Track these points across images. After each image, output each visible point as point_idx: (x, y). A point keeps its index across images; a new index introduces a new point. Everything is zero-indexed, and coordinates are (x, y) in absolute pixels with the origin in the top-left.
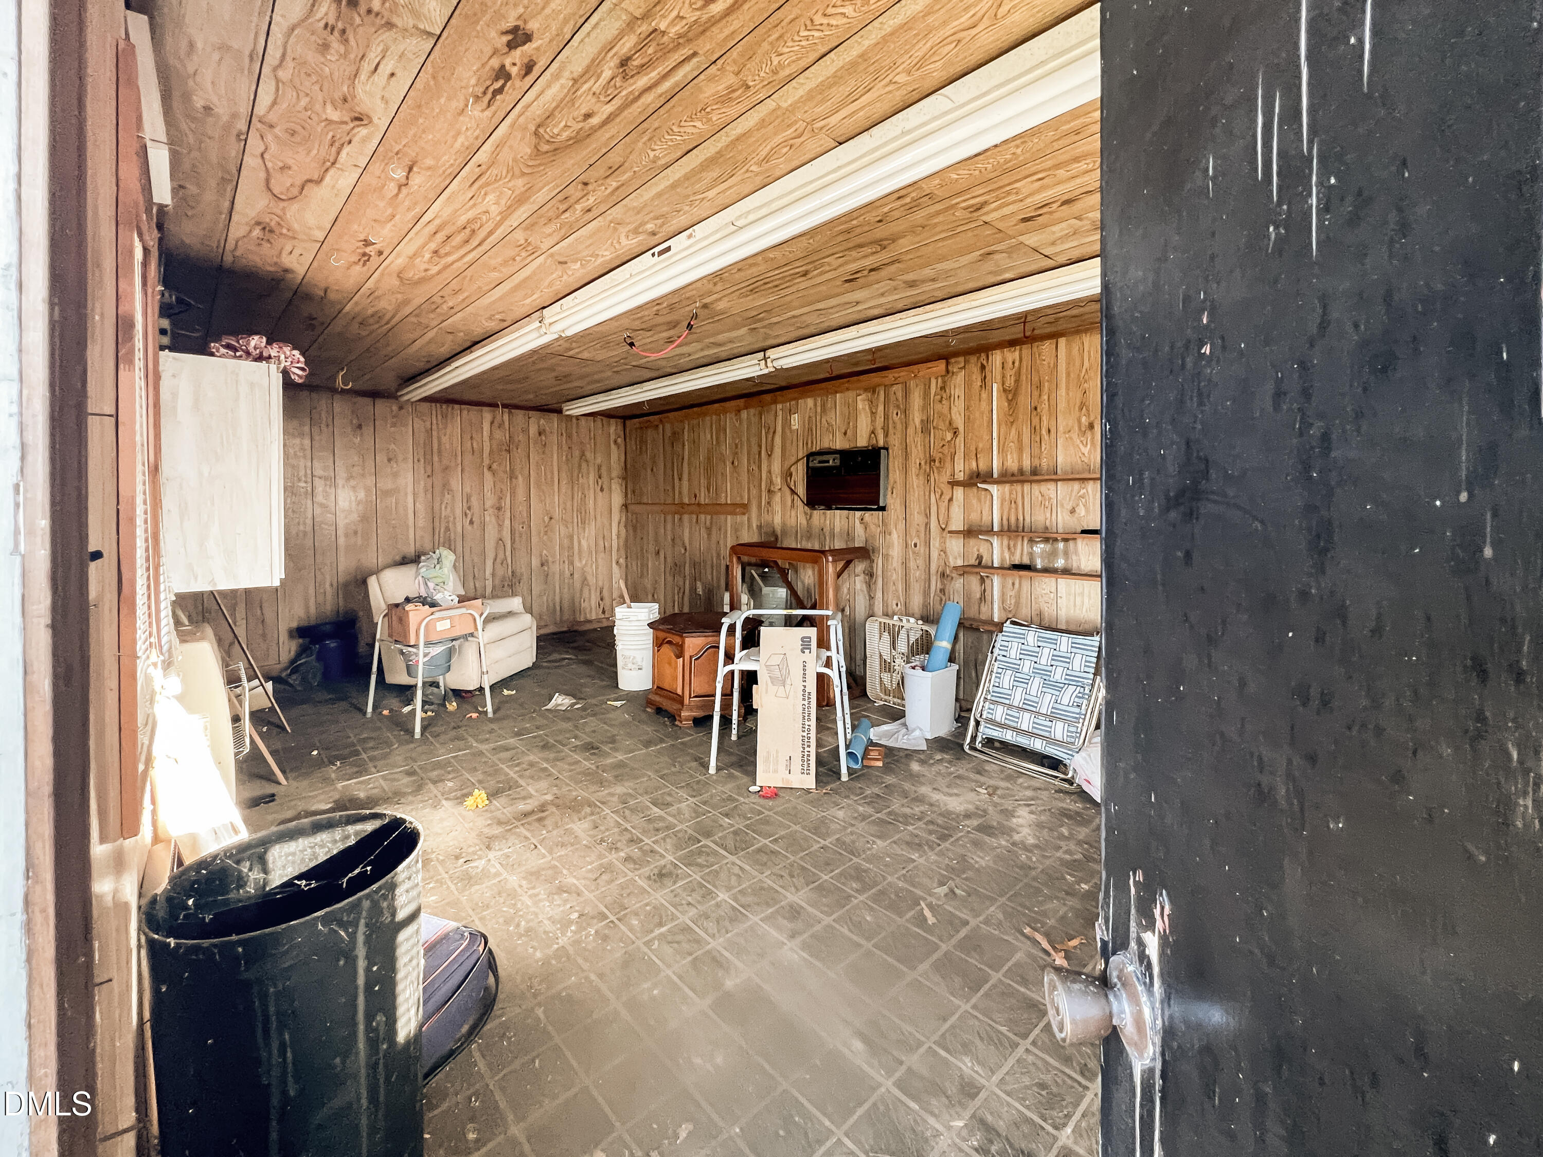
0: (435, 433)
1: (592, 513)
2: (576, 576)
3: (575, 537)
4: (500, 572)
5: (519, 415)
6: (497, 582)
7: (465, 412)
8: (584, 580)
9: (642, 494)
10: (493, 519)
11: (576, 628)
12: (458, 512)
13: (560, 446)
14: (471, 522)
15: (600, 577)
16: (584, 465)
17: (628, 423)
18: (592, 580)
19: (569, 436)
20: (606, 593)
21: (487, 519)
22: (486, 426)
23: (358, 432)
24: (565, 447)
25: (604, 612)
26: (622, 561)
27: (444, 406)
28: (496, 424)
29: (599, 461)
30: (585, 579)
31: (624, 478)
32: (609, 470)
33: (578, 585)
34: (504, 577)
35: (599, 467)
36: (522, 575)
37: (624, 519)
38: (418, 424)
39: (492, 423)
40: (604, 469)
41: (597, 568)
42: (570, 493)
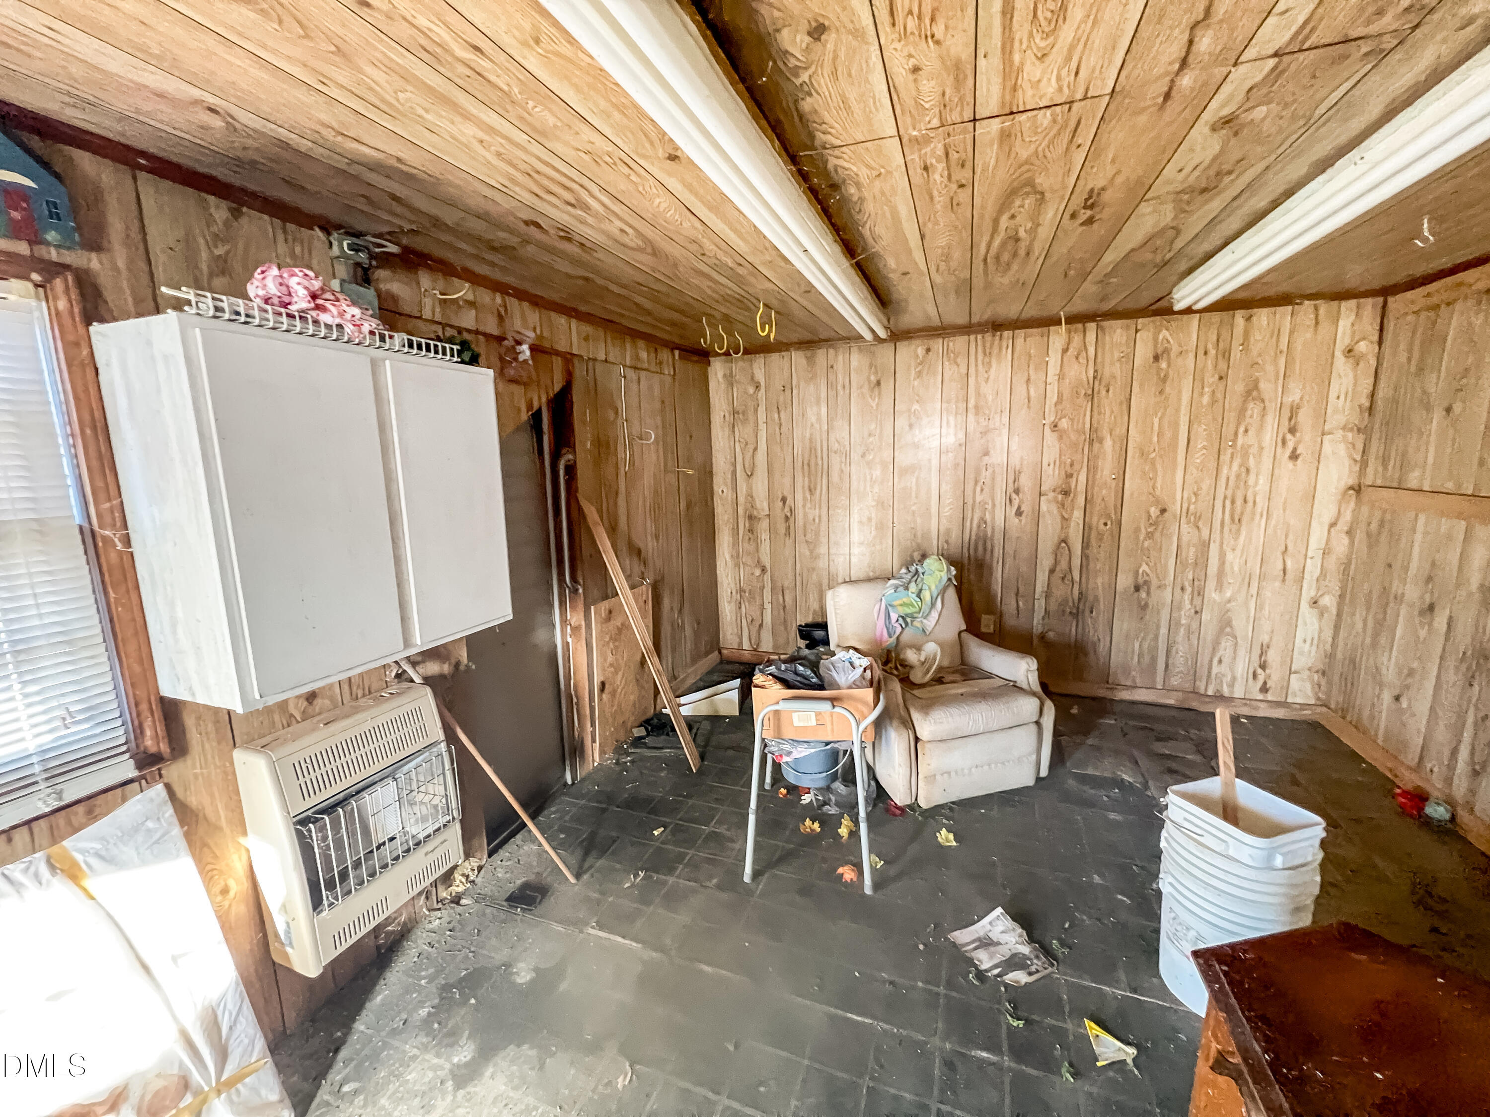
0: (972, 380)
1: (1261, 503)
2: (1206, 616)
3: (1214, 549)
4: (1060, 591)
5: (1117, 331)
6: (1053, 607)
7: (1020, 341)
8: (1225, 625)
9: (1404, 466)
10: (1054, 509)
11: (1195, 705)
12: (1000, 498)
13: (1198, 378)
14: (1019, 513)
15: (1266, 626)
16: (1253, 409)
17: (1394, 302)
18: (1241, 625)
19: (1226, 354)
20: (1272, 656)
21: (1044, 507)
22: (1054, 359)
23: (876, 390)
24: (1211, 378)
25: (1264, 689)
26: (1329, 601)
27: (988, 337)
28: (1072, 352)
29: (1294, 396)
30: (1229, 623)
31: (1364, 431)
32: (1321, 415)
33: (1209, 632)
34: (1066, 601)
35: (1294, 411)
36: (1096, 599)
37: (1347, 516)
38: (950, 371)
39: (1065, 351)
40: (1304, 418)
41: (1259, 607)
42: (1212, 465)
